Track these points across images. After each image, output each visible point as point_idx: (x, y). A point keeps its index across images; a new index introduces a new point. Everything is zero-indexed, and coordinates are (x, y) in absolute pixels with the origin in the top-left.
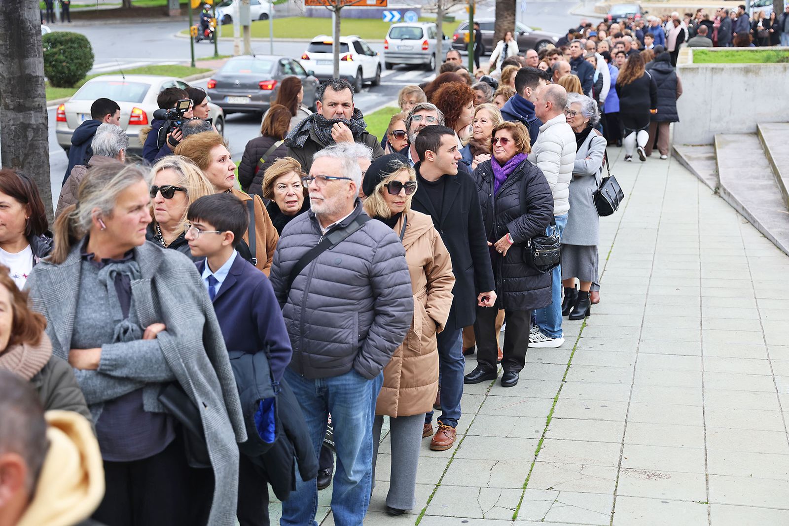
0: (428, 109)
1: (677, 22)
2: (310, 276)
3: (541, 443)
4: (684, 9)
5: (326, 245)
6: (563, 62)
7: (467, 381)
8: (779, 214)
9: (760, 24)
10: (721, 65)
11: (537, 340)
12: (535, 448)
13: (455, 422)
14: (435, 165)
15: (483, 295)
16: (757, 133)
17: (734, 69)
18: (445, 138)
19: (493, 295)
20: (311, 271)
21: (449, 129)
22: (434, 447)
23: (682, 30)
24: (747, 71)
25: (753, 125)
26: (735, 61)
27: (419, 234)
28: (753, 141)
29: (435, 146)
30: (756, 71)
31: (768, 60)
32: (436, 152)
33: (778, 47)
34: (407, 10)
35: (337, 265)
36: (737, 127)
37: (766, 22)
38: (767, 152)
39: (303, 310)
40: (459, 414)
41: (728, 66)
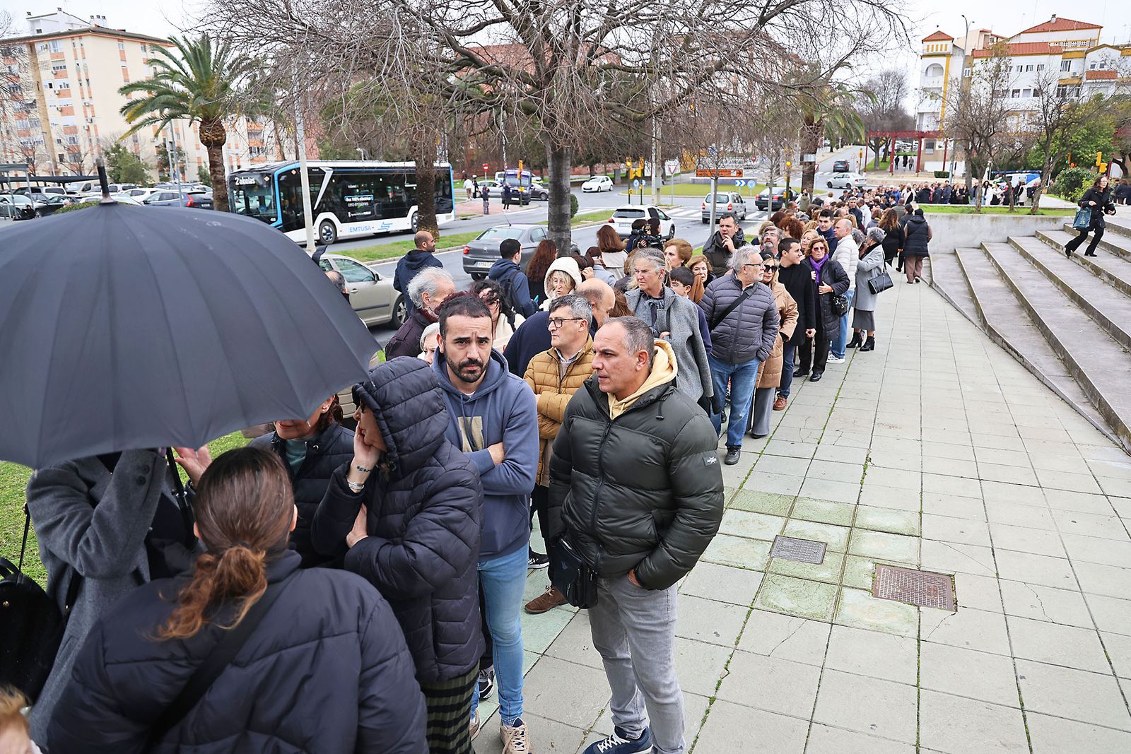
0: (771, 230)
1: (909, 189)
2: (741, 312)
3: (832, 409)
4: (912, 182)
5: (745, 296)
6: (844, 210)
7: (794, 376)
8: (966, 298)
9: (958, 192)
10: (936, 214)
11: (831, 359)
12: (829, 412)
13: (786, 397)
14: (787, 258)
15: (808, 330)
16: (955, 253)
17: (943, 216)
18: (793, 244)
19: (814, 331)
20: (741, 309)
21: (796, 240)
22: (775, 408)
23: (912, 194)
24: (951, 218)
25: (953, 249)
26: (944, 212)
27: (778, 294)
28: (953, 258)
29: (788, 249)
30: (956, 218)
31: (962, 212)
32: (788, 252)
33: (968, 205)
34: (750, 180)
35: (755, 306)
36: (944, 250)
37: (961, 191)
38: (960, 264)
39: (738, 330)
40: (789, 393)
41: (939, 214)
